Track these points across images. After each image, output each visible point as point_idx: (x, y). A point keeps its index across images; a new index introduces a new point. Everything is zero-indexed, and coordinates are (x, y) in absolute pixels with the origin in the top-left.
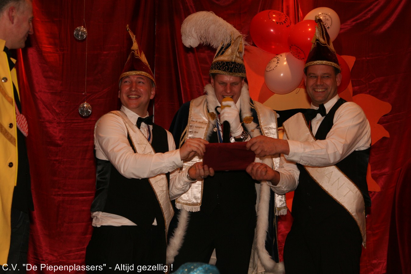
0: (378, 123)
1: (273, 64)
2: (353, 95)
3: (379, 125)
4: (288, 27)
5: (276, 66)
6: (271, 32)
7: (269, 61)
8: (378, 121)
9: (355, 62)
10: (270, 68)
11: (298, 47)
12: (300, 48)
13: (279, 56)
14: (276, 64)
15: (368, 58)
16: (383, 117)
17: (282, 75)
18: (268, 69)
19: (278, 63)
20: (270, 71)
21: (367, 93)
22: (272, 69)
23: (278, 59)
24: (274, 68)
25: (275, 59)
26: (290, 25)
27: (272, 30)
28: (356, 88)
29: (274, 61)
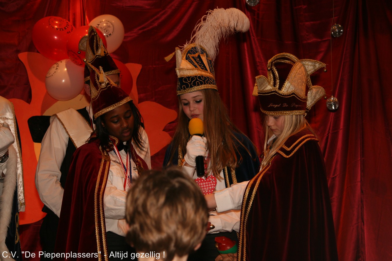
0: (164, 130)
1: (52, 70)
2: (139, 103)
3: (165, 132)
4: (68, 33)
5: (55, 72)
6: (55, 38)
7: (49, 68)
8: (163, 129)
9: (141, 70)
10: (50, 74)
11: (74, 53)
12: (76, 54)
13: (59, 63)
14: (55, 71)
15: (154, 66)
16: (168, 125)
17: (63, 81)
18: (48, 76)
19: (57, 69)
20: (49, 77)
21: (153, 101)
22: (51, 75)
23: (57, 65)
24: (53, 75)
25: (55, 65)
26: (72, 31)
27: (56, 37)
28: (142, 95)
29: (54, 68)
